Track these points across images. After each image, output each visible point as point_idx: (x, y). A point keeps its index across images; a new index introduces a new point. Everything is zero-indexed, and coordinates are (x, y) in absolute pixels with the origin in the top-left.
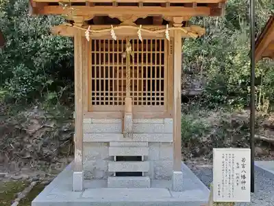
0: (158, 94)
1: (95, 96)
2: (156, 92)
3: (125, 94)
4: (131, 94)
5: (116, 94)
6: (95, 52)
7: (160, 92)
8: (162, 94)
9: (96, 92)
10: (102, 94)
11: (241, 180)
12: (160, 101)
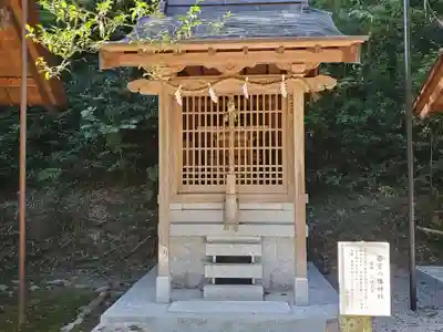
0: (274, 169)
1: (188, 173)
2: (271, 166)
3: (227, 170)
4: (236, 170)
5: (215, 170)
6: (188, 113)
7: (277, 166)
8: (280, 169)
9: (188, 167)
10: (197, 170)
11: (377, 285)
12: (277, 179)
